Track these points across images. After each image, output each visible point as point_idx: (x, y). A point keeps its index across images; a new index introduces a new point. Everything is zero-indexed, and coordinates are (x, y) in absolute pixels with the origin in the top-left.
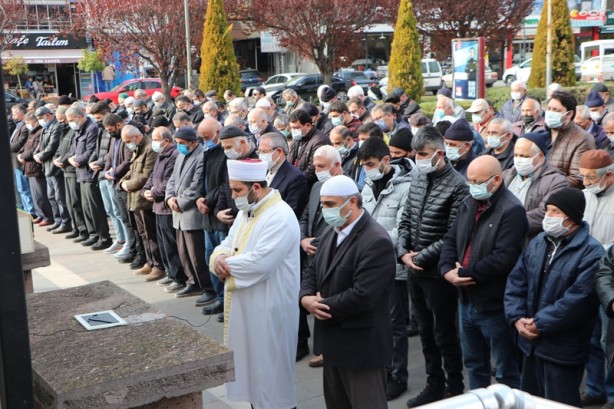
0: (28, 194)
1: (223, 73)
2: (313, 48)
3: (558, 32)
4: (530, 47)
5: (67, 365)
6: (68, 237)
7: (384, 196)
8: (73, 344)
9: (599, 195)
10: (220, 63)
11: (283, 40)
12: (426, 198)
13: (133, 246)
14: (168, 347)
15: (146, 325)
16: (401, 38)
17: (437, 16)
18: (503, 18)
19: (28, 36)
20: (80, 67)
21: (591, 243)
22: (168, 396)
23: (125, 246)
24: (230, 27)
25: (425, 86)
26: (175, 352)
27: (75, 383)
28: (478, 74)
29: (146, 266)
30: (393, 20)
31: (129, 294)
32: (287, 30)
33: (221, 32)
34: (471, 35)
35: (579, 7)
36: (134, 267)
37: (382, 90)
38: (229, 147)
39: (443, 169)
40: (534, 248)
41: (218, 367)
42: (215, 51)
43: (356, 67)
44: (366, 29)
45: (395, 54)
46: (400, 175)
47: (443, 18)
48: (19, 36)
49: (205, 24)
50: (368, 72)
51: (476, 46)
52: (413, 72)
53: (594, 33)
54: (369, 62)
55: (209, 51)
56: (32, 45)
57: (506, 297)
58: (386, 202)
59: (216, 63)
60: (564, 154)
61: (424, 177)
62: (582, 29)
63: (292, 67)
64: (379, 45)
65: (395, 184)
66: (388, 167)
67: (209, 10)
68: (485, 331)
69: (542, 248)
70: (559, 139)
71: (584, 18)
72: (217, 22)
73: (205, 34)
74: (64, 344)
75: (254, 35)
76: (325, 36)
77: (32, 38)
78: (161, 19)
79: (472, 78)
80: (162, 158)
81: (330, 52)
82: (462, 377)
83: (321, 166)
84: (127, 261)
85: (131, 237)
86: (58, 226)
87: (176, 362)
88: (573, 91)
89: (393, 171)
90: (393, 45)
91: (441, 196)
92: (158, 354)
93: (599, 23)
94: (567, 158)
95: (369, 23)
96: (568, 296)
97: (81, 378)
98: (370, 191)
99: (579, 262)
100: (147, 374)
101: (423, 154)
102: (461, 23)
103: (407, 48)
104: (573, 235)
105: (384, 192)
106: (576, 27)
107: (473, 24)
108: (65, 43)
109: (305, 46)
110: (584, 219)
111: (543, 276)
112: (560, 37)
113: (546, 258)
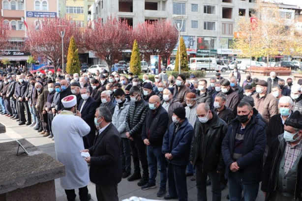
0: (4, 105)
1: (74, 64)
2: (105, 57)
3: (183, 55)
4: (174, 58)
5: (4, 172)
6: (17, 121)
7: (122, 109)
8: (7, 163)
9: (191, 108)
10: (74, 61)
11: (96, 54)
12: (135, 110)
13: (39, 124)
14: (42, 164)
15: (35, 156)
16: (134, 54)
17: (146, 48)
18: (166, 49)
19: (10, 51)
20: (27, 62)
21: (188, 125)
22: (41, 182)
23: (36, 124)
24: (77, 50)
25: (142, 70)
26: (44, 166)
27: (5, 178)
28: (159, 66)
29: (43, 131)
30: (131, 48)
31: (31, 144)
32: (97, 51)
33: (74, 51)
34: (157, 54)
35: (189, 47)
36: (39, 132)
37: (128, 71)
38: (73, 89)
39: (140, 101)
40: (171, 127)
41: (59, 171)
42: (72, 57)
43: (120, 63)
44: (123, 51)
45: (132, 59)
46: (127, 102)
47: (148, 49)
48: (7, 52)
49: (69, 48)
50: (124, 65)
51: (158, 58)
52: (138, 65)
53: (193, 55)
54: (125, 61)
55: (70, 57)
56: (12, 55)
57: (163, 144)
58: (123, 111)
59: (72, 61)
60: (181, 95)
61: (134, 103)
62: (190, 54)
63: (99, 62)
64: (128, 56)
65: (126, 105)
66: (124, 99)
67: (70, 44)
68: (155, 155)
69: (173, 127)
70: (180, 90)
71: (191, 50)
72: (73, 48)
73: (69, 52)
74: (4, 163)
75: (86, 52)
76: (110, 53)
77: (12, 52)
78: (55, 46)
79: (157, 68)
80: (51, 94)
81: (111, 58)
82: (148, 170)
83: (103, 97)
84: (37, 129)
85: (38, 121)
86: (14, 117)
87: (43, 170)
88: (188, 73)
89: (125, 100)
90: (131, 56)
91: (140, 109)
92: (37, 167)
93: (195, 52)
94: (183, 96)
95: (124, 49)
96: (181, 144)
97: (8, 177)
98: (118, 107)
99: (184, 132)
100: (32, 175)
101: (133, 95)
102: (153, 50)
103: (136, 58)
104: (182, 123)
105: (122, 108)
106: (188, 53)
107: (157, 51)
108: (23, 54)
109: (103, 56)
110: (186, 117)
111: (174, 137)
112: (183, 56)
113: (175, 131)
